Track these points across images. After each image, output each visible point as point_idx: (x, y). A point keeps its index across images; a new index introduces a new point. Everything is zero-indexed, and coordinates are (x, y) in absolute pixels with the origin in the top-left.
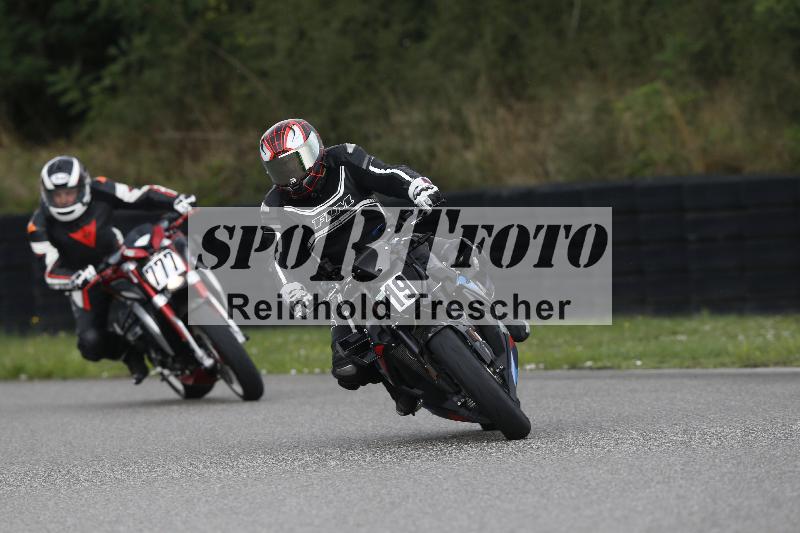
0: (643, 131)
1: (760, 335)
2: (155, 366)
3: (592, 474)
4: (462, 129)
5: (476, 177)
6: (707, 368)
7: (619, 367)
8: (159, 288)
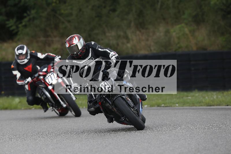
0: (179, 38)
1: (212, 97)
2: (50, 107)
3: (163, 137)
4: (127, 38)
5: (130, 51)
6: (196, 106)
7: (172, 106)
8: (50, 84)
